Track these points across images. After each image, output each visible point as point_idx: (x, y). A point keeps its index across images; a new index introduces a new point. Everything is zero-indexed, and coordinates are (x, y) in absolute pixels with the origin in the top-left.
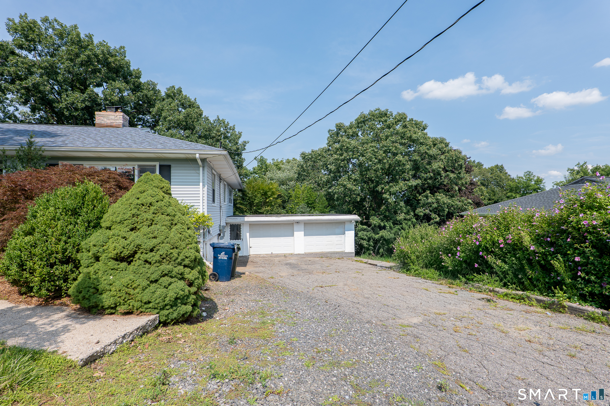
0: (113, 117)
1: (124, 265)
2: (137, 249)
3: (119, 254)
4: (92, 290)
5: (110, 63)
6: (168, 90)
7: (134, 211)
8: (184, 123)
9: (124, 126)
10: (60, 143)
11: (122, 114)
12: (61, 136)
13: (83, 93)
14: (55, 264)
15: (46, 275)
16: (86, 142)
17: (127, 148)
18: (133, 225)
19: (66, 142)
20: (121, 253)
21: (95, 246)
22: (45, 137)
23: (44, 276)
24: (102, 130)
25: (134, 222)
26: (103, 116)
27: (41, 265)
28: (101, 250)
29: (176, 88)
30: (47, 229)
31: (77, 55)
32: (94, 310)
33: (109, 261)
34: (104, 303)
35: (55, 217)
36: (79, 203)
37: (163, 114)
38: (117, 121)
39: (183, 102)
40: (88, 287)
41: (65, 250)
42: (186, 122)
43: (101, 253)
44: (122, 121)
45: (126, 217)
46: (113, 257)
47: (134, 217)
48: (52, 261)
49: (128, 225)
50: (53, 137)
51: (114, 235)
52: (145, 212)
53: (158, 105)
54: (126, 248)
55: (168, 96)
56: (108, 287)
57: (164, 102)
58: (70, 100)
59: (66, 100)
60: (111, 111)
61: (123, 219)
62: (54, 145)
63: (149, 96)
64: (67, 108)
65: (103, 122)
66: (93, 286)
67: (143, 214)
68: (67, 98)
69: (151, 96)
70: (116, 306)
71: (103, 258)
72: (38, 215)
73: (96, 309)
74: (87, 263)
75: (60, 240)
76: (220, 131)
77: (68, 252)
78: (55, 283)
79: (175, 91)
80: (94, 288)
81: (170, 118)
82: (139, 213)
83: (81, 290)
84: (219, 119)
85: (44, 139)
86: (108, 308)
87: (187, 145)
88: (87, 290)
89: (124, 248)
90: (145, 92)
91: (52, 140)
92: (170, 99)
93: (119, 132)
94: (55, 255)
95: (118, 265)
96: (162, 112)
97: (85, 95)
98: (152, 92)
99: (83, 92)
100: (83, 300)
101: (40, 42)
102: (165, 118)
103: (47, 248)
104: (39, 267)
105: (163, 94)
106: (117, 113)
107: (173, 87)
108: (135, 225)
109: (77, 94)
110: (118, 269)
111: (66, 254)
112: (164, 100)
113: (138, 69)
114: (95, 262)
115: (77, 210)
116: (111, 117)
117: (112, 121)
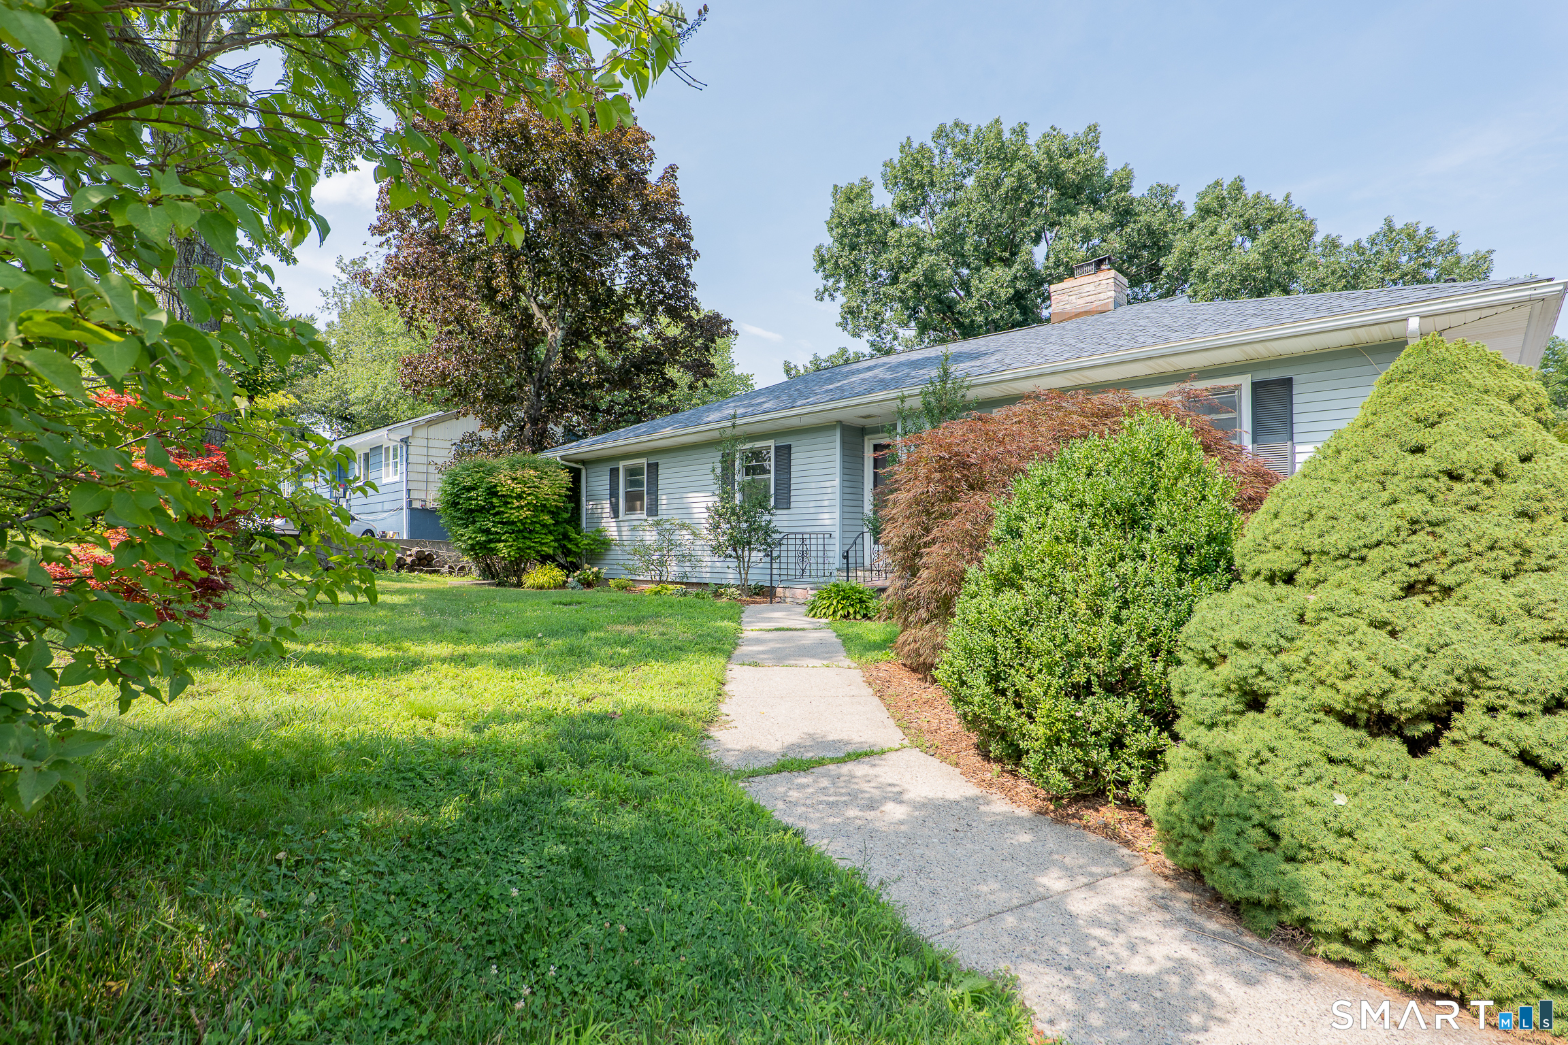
0: (1091, 288)
1: (1389, 749)
2: (1465, 688)
3: (1373, 700)
4: (1257, 834)
5: (1064, 173)
6: (1202, 196)
7: (1416, 506)
8: (1262, 274)
9: (1117, 305)
10: (995, 366)
11: (1113, 273)
12: (991, 353)
13: (1010, 267)
14: (1088, 689)
15: (1064, 722)
16: (1046, 352)
17: (1155, 344)
18: (1414, 571)
19: (1007, 362)
20: (1384, 694)
21: (1241, 645)
22: (962, 362)
23: (1059, 725)
24: (1069, 325)
25: (1424, 556)
26: (1066, 292)
27: (1049, 686)
28: (1271, 667)
29: (1227, 182)
30: (1058, 571)
31: (998, 184)
32: (1268, 921)
33: (1316, 722)
34: (1317, 909)
35: (1073, 532)
36: (1142, 483)
37: (1197, 264)
38: (1102, 296)
39: (1251, 215)
40: (1238, 815)
41: (1117, 647)
42: (1269, 269)
43: (1270, 679)
44: (1112, 294)
45: (1371, 532)
46: (1339, 707)
47: (1414, 532)
48: (1079, 676)
49: (1392, 570)
50: (976, 358)
51: (1331, 610)
52: (1472, 509)
53: (1180, 244)
54: (1407, 673)
55: (1205, 212)
56: (1329, 842)
57: (1195, 232)
58: (985, 287)
59: (978, 289)
60: (1085, 274)
61: (1361, 543)
62: (986, 371)
63: (1155, 226)
64: (980, 307)
65: (1067, 306)
66: (1257, 817)
67: (1467, 519)
68: (981, 286)
69: (1161, 224)
70: (1374, 942)
71: (1284, 698)
72: (1025, 529)
73: (1273, 919)
74: (1211, 712)
75: (1098, 614)
76: (1398, 268)
77: (1124, 655)
78: (1087, 754)
79: (1225, 193)
80: (1261, 825)
81: (1220, 268)
82: (1435, 513)
83: (1208, 818)
84: (1391, 229)
85: (962, 366)
86: (1328, 937)
87: (1350, 299)
88: (1235, 828)
89: (1395, 673)
90: (1144, 218)
91: (978, 363)
92: (1211, 221)
93: (1112, 320)
94: (1087, 659)
95: (1361, 745)
96: (1193, 259)
97: (1016, 266)
98: (1161, 215)
99: (1007, 263)
100: (1219, 863)
101: (932, 184)
102: (1203, 275)
103: (1066, 636)
104: (1045, 694)
105: (1190, 211)
106: (1101, 275)
107: (1217, 183)
108: (1429, 568)
109: (999, 270)
110: (1368, 768)
111: (1120, 660)
112: (1192, 227)
113: (1126, 165)
114: (1242, 713)
115: (1140, 509)
116: (1086, 288)
117: (1088, 299)
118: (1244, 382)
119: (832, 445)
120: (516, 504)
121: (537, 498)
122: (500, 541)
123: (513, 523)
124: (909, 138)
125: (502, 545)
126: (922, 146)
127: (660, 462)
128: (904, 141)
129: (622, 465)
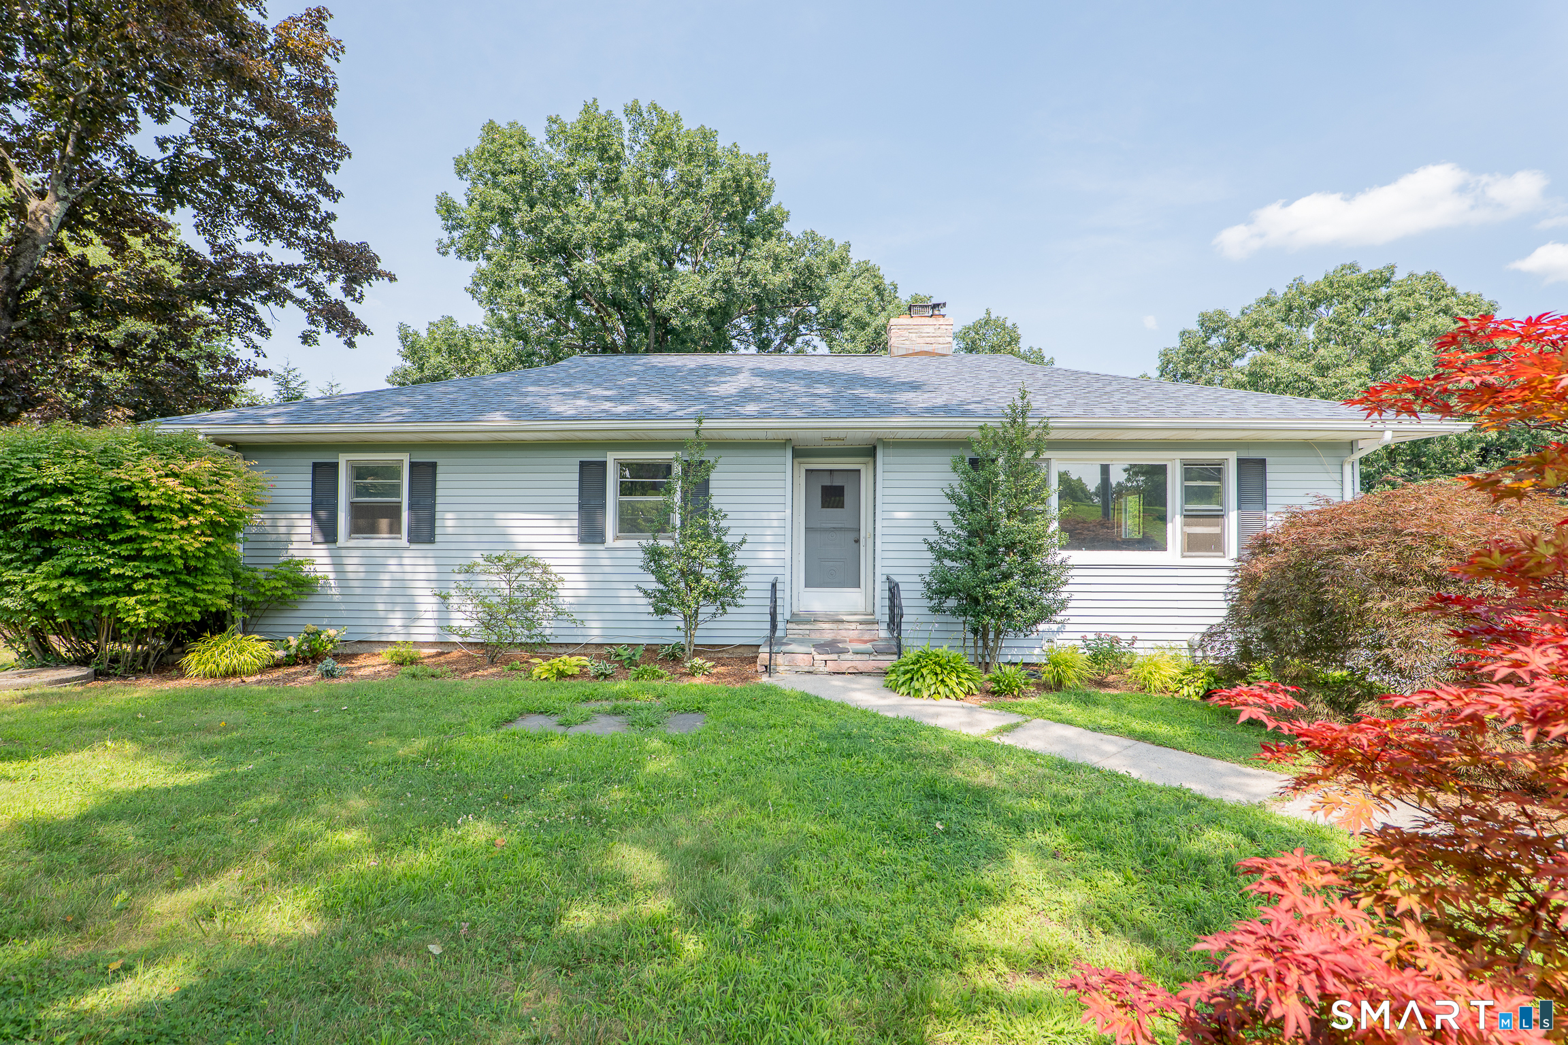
0: (931, 329)
26: (907, 327)
38: (941, 340)
44: (951, 339)
60: (921, 315)
65: (909, 342)
106: (940, 320)
116: (926, 329)
117: (928, 340)
118: (1232, 457)
119: (781, 468)
120: (179, 523)
121: (222, 512)
122: (130, 592)
123: (168, 558)
124: (595, 100)
125: (131, 601)
126: (609, 113)
127: (439, 461)
128: (590, 101)
129: (343, 460)
